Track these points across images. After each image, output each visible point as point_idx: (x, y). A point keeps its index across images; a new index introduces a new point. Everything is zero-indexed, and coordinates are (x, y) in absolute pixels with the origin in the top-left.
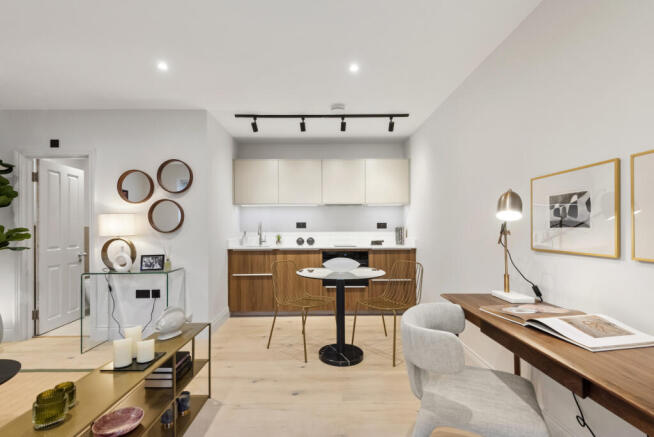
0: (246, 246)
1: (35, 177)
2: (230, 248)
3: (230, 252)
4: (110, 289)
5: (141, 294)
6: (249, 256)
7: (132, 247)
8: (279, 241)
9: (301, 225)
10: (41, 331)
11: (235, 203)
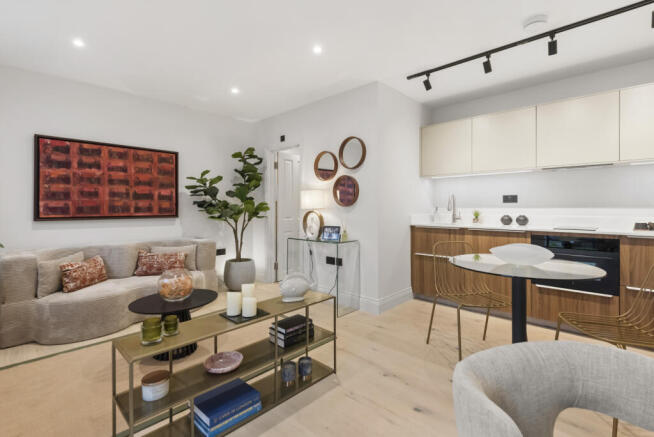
0: (436, 224)
1: (276, 166)
2: (413, 224)
3: (413, 228)
4: (311, 253)
5: (330, 260)
6: (433, 235)
7: (321, 218)
8: (477, 217)
9: (510, 199)
10: (279, 279)
11: (422, 175)
